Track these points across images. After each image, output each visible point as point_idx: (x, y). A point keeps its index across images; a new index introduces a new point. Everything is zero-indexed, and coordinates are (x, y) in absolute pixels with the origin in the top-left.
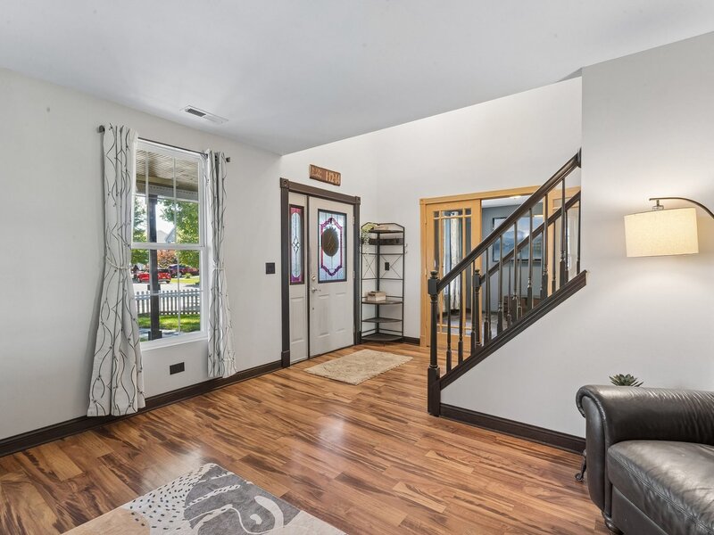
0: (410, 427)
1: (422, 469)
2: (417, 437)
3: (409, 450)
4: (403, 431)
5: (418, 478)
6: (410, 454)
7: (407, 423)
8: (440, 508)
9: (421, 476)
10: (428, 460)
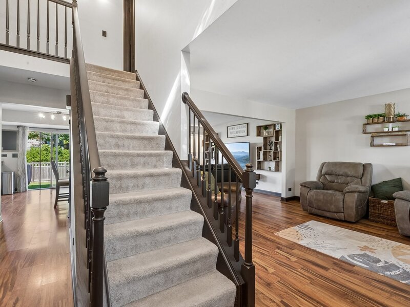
0: (280, 296)
1: (280, 264)
2: (277, 285)
3: (285, 276)
4: (286, 293)
5: (284, 261)
6: (285, 274)
7: (282, 302)
8: (277, 250)
9: (282, 262)
10: (275, 267)
